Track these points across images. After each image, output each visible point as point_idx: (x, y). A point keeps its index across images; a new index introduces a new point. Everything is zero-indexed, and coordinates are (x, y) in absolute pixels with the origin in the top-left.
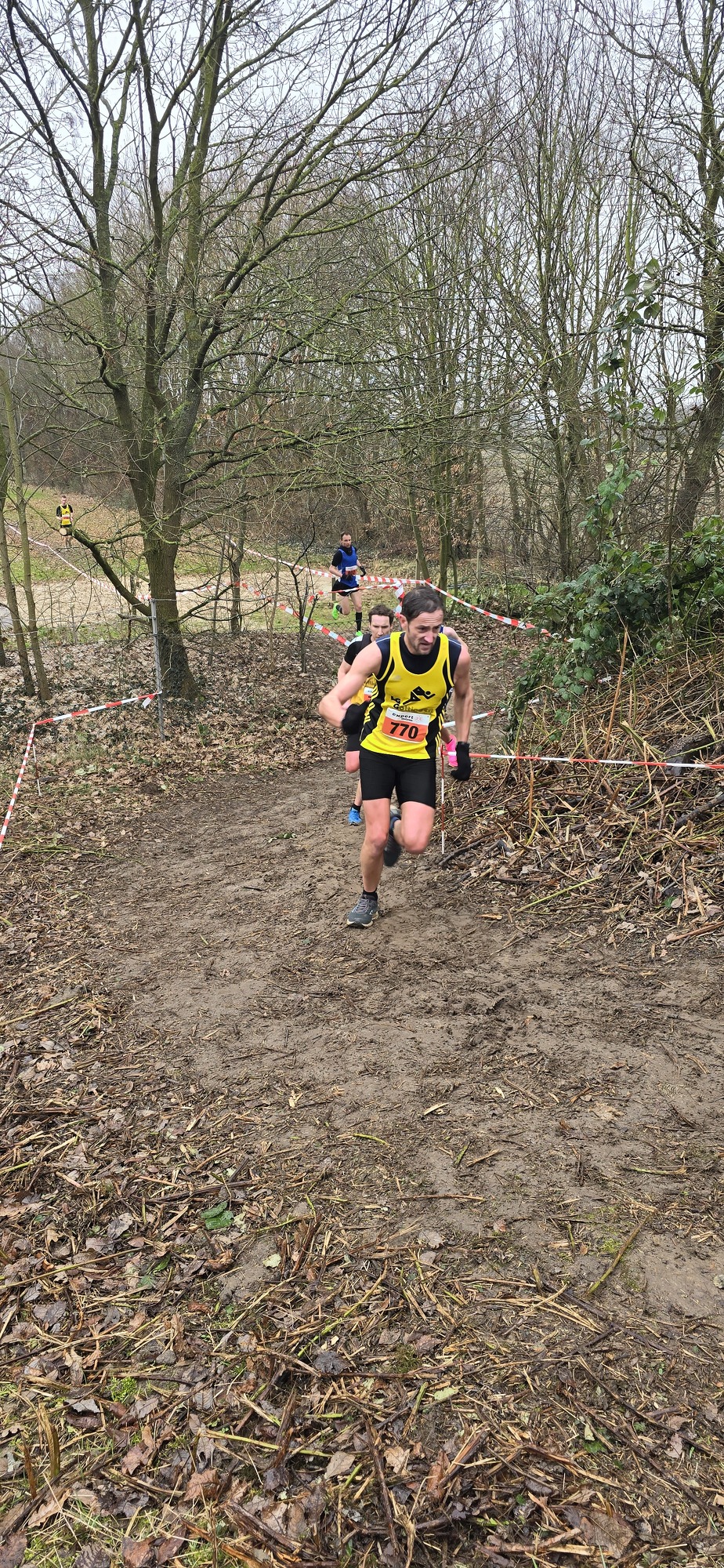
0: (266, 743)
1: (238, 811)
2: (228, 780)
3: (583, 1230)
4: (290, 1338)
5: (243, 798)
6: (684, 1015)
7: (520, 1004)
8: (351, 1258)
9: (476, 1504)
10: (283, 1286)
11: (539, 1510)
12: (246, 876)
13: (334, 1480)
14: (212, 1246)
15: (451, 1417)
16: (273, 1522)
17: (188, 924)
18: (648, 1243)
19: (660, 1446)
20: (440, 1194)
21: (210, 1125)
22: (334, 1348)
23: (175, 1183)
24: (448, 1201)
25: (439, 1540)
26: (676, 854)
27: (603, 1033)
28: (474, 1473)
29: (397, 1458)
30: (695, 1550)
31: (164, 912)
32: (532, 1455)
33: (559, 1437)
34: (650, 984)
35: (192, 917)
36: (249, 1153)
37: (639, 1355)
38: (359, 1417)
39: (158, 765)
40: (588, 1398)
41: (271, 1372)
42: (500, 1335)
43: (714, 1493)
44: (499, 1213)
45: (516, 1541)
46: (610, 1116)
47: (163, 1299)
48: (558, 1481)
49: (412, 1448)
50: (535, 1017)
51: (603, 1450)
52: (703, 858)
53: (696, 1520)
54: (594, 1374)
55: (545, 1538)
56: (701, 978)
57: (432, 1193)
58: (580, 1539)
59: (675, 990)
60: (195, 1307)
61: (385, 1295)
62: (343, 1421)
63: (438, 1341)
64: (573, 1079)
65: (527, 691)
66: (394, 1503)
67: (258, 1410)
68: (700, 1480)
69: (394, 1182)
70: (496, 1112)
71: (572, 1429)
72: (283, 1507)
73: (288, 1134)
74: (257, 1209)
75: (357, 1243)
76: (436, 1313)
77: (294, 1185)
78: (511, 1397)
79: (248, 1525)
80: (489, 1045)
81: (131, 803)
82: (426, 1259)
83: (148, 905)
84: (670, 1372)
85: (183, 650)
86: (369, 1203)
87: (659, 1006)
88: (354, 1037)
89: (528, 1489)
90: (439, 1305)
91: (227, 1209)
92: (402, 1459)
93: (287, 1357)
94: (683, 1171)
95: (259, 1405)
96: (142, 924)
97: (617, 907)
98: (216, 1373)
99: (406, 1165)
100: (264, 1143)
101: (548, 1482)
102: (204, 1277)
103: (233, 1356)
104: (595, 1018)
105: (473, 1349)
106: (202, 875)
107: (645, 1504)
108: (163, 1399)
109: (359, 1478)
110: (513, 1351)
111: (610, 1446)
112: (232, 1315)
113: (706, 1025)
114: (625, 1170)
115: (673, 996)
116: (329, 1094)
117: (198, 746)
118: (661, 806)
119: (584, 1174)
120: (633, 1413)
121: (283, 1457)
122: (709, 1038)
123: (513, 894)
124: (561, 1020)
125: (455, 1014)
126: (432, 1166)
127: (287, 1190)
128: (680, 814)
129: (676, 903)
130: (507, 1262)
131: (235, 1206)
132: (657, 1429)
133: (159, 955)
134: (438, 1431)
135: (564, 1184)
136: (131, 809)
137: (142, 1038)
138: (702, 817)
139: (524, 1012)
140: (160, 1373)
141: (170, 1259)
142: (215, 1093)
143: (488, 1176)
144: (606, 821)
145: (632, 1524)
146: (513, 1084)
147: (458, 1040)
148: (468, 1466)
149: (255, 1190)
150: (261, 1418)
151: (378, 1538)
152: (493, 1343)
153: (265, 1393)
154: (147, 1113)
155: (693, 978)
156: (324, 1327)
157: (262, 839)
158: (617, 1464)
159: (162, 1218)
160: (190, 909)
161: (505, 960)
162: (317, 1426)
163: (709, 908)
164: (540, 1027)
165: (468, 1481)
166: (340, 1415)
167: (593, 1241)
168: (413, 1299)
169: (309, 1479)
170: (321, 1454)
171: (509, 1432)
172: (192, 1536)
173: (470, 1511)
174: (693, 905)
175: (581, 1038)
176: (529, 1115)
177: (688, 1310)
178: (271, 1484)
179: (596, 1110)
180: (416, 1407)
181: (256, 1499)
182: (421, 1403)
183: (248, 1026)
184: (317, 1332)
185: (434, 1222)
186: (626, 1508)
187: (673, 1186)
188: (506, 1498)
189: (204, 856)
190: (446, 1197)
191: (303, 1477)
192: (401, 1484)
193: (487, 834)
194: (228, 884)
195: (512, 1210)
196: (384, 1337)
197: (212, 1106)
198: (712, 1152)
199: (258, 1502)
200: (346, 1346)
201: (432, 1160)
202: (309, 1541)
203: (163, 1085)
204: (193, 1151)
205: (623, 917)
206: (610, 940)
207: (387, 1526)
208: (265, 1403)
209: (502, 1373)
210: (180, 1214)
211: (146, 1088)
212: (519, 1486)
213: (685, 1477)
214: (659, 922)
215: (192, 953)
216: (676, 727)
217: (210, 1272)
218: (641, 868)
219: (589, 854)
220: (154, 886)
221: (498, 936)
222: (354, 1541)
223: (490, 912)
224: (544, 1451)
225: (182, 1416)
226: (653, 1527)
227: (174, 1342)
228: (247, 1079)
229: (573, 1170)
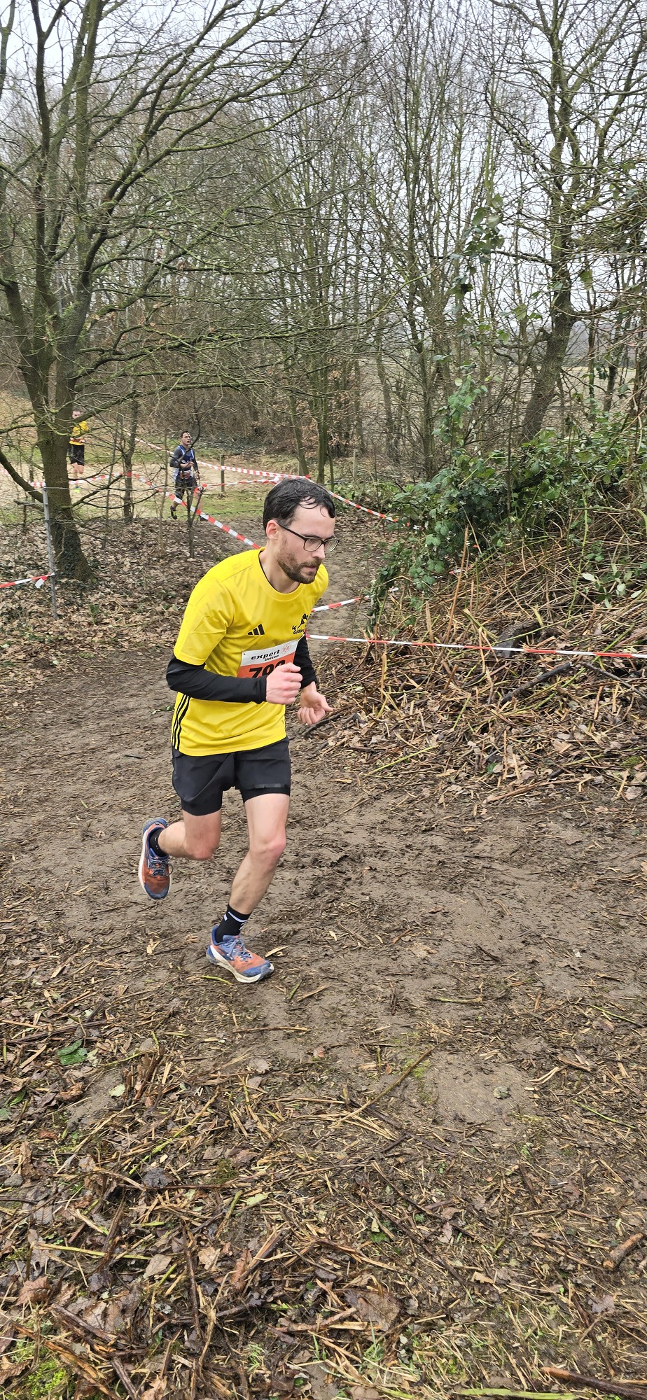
0: (154, 623)
1: (125, 685)
2: (117, 656)
3: (388, 1054)
4: (123, 1158)
5: (131, 673)
6: (496, 865)
7: (359, 857)
8: (186, 1085)
9: (270, 1292)
10: (124, 1113)
11: (324, 1294)
12: (129, 745)
13: (152, 1279)
14: (64, 1080)
15: (258, 1219)
16: (93, 1319)
17: (70, 789)
18: (443, 1062)
19: (434, 1234)
20: (271, 1027)
21: (74, 971)
22: (162, 1165)
23: (37, 1023)
24: (276, 1033)
25: (238, 1324)
26: (499, 726)
27: (427, 882)
28: (272, 1266)
29: (209, 1257)
30: (453, 1320)
31: (50, 778)
32: (323, 1247)
33: (350, 1231)
34: (470, 839)
35: (75, 783)
36: (107, 996)
37: (425, 1158)
38: (178, 1225)
39: (51, 642)
40: (378, 1196)
41: (104, 1189)
42: (310, 1147)
43: (473, 1271)
44: (321, 1041)
45: (303, 1321)
46: (424, 954)
47: (17, 1128)
48: (344, 1268)
49: (222, 1247)
50: (371, 869)
51: (386, 1239)
52: (521, 730)
53: (457, 1294)
54: (384, 1176)
55: (326, 1318)
56: (513, 833)
57: (264, 1026)
58: (355, 1316)
59: (490, 844)
60: (45, 1134)
61: (213, 1116)
62: (164, 1228)
63: (255, 1154)
64: (397, 923)
65: (387, 580)
66: (200, 1295)
67: (89, 1223)
68: (464, 1260)
69: (232, 1017)
70: (328, 953)
71: (362, 1223)
72: (103, 1305)
73: (144, 978)
74: (109, 1046)
75: (194, 1072)
76: (256, 1130)
77: (144, 1023)
78: (312, 1199)
79: (70, 1322)
80: (329, 894)
81: (25, 677)
82: (253, 1083)
83: (34, 772)
84: (450, 1171)
85: (76, 534)
86: (208, 1037)
87: (476, 857)
88: (211, 890)
89: (317, 1277)
90: (259, 1123)
91: (81, 1046)
92: (213, 1257)
93: (117, 1175)
94: (479, 999)
95: (91, 1218)
96: (28, 790)
97: (448, 772)
98: (57, 1191)
99: (245, 1002)
100: (121, 986)
101: (335, 1270)
102: (56, 1107)
103: (73, 1177)
104: (422, 869)
105: (285, 1159)
106: (87, 744)
107: (416, 1282)
108: (7, 1217)
109: (173, 1276)
110: (319, 1160)
111: (392, 1236)
112: (77, 1140)
113: (513, 874)
114: (431, 1000)
115: (488, 849)
116: (183, 941)
117: (90, 624)
118: (491, 684)
119: (396, 1005)
120: (415, 1206)
121: (107, 1262)
122: (514, 884)
123: (364, 761)
124: (393, 871)
125: (303, 867)
126: (267, 1002)
127: (137, 1028)
128: (507, 691)
129: (497, 768)
130: (322, 1083)
131: (89, 1044)
132: (434, 1220)
133: (41, 818)
134: (247, 1231)
135: (379, 1014)
136: (24, 682)
137: (18, 894)
138: (525, 694)
139: (362, 864)
140: (7, 1194)
141: (25, 1093)
142: (81, 944)
143: (314, 1009)
144: (444, 697)
145: (401, 1301)
146: (346, 928)
147: (303, 890)
148: (267, 1260)
149: (108, 1029)
150: (93, 1230)
151: (185, 1326)
152: (303, 1152)
153: (97, 1208)
154: (17, 962)
155: (506, 833)
156: (154, 1147)
157: (147, 711)
158: (396, 1250)
159: (21, 1057)
160: (73, 775)
161: (352, 818)
162: (141, 1234)
163: (524, 773)
164: (374, 877)
165: (266, 1273)
166: (162, 1223)
167: (397, 1063)
168: (237, 1119)
169: (130, 1280)
170: (143, 1258)
171: (307, 1229)
172: (20, 1336)
173: (265, 1298)
174: (511, 770)
175: (408, 886)
176: (356, 955)
177: (470, 1117)
178: (95, 1286)
179: (413, 949)
180: (230, 1212)
181: (80, 1300)
182: (235, 1208)
183: (117, 882)
184: (148, 1152)
185: (263, 1051)
186: (398, 1287)
187: (469, 1012)
188: (297, 1285)
189: (91, 726)
190: (275, 1029)
191: (125, 1278)
192: (210, 1280)
193: (345, 708)
194: (111, 752)
195: (330, 1038)
196: (207, 1153)
197: (77, 954)
198: (506, 982)
199: (82, 1302)
200: (173, 1162)
201: (268, 997)
202: (123, 1333)
203: (35, 937)
204: (56, 996)
205: (453, 781)
206: (441, 800)
207: (193, 1315)
208: (97, 1217)
209: (307, 1179)
210: (38, 1053)
211: (18, 940)
212: (309, 1275)
213: (452, 1258)
214: (483, 784)
215: (72, 816)
216: (511, 615)
217: (60, 1103)
218: (470, 739)
219: (429, 726)
220: (42, 754)
221: (346, 798)
222: (164, 1330)
223: (343, 777)
224: (333, 1243)
225: (23, 1232)
226: (420, 1302)
227: (22, 1166)
228: (112, 929)
229: (388, 1001)
